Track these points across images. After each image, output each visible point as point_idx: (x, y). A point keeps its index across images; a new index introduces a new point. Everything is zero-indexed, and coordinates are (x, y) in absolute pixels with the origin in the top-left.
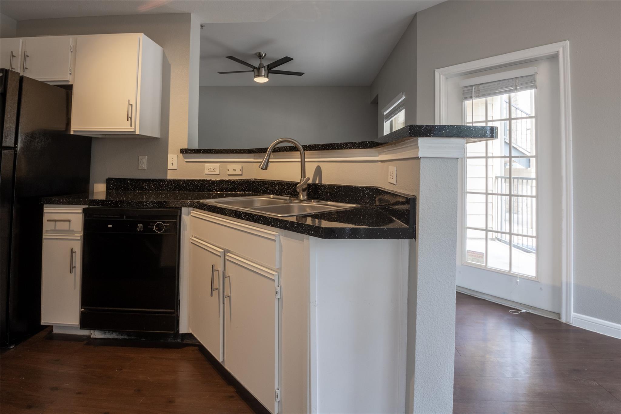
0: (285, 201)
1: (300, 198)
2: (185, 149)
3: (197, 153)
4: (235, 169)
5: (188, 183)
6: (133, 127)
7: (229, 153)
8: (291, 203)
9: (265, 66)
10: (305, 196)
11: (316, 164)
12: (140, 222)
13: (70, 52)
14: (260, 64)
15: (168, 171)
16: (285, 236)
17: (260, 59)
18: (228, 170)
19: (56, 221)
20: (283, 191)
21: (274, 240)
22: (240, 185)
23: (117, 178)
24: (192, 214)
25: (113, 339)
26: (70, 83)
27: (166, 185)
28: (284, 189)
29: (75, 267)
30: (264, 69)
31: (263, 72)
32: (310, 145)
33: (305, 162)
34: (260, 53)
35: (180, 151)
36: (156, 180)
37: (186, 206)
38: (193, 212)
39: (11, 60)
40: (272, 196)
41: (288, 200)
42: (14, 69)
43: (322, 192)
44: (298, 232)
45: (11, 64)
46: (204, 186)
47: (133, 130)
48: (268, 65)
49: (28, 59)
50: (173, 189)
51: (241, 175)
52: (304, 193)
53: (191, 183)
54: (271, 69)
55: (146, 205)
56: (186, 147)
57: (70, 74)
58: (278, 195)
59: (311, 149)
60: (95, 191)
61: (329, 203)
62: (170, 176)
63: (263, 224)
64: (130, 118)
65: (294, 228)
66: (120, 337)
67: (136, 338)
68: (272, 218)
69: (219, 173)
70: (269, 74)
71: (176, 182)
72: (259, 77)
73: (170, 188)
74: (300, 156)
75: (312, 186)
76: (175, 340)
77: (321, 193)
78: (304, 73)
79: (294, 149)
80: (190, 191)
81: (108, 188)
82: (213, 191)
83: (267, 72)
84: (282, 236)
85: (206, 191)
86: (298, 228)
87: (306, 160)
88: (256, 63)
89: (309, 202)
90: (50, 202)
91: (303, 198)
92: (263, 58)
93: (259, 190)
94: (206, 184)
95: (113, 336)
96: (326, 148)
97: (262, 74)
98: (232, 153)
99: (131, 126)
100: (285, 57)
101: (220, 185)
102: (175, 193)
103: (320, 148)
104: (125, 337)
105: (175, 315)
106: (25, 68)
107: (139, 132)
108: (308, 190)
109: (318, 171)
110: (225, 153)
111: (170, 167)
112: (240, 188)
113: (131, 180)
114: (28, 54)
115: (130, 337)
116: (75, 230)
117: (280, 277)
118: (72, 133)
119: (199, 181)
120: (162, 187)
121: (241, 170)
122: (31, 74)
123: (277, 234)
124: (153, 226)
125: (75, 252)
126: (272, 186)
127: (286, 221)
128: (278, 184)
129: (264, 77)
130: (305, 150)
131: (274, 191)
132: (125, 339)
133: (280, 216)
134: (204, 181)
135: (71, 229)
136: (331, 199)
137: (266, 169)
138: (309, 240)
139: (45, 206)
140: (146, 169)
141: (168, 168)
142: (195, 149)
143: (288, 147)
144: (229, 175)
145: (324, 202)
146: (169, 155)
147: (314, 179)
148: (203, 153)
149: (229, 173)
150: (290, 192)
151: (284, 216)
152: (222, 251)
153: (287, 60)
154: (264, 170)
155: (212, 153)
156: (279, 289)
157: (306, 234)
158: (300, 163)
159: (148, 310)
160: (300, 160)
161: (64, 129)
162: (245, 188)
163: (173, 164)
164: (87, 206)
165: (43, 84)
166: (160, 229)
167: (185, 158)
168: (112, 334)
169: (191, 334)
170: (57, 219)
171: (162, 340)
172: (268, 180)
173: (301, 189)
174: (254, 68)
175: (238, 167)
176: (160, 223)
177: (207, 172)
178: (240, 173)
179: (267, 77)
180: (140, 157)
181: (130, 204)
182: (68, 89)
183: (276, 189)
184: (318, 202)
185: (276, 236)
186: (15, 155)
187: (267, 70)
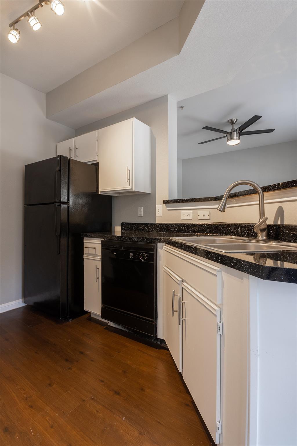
0: (243, 241)
1: (259, 238)
2: (166, 200)
3: (175, 203)
4: (204, 214)
5: (170, 226)
6: (131, 186)
7: (199, 201)
8: (250, 242)
9: (236, 130)
10: (264, 236)
11: (278, 205)
12: (132, 252)
13: (96, 141)
14: (232, 129)
15: (156, 217)
16: (227, 272)
17: (232, 125)
18: (199, 216)
19: (89, 248)
20: (244, 233)
21: (216, 276)
22: (209, 228)
23: (126, 223)
24: (164, 248)
25: (120, 329)
26: (97, 162)
27: (155, 227)
28: (245, 230)
29: (98, 278)
30: (235, 132)
31: (235, 135)
32: (270, 186)
33: (264, 204)
34: (232, 120)
35: (163, 201)
36: (149, 224)
37: (160, 242)
38: (165, 247)
39: (70, 152)
40: (234, 237)
41: (247, 240)
42: (72, 157)
43: (284, 233)
44: (237, 269)
45: (70, 155)
46: (181, 229)
47: (131, 188)
48: (239, 128)
49: (77, 150)
50: (160, 230)
51: (209, 219)
52: (263, 233)
53: (171, 226)
54: (242, 131)
55: (135, 240)
56: (167, 199)
57: (97, 155)
58: (240, 236)
59: (270, 189)
60: (115, 231)
61: (291, 244)
62: (158, 221)
63: (207, 259)
64: (128, 180)
65: (233, 264)
66: (123, 329)
67: (132, 332)
68: (214, 253)
69: (192, 218)
70: (241, 136)
71: (161, 225)
72: (231, 140)
73: (158, 230)
74: (258, 199)
75: (273, 227)
76: (156, 341)
77: (282, 234)
78: (275, 129)
79: (254, 192)
80: (171, 232)
81: (122, 229)
82: (187, 233)
83: (238, 134)
84: (224, 271)
85: (182, 233)
86: (237, 264)
87: (265, 202)
88: (229, 129)
89: (268, 242)
90: (88, 236)
91: (262, 238)
92: (234, 124)
93: (224, 232)
94: (182, 227)
95: (120, 327)
96: (288, 186)
97: (233, 136)
98: (201, 201)
99: (130, 185)
100: (254, 116)
101: (192, 228)
102: (161, 233)
103: (280, 187)
104: (127, 330)
105: (154, 323)
106: (76, 156)
107: (135, 189)
108: (267, 231)
109: (280, 212)
110: (195, 202)
111: (157, 214)
112: (208, 230)
113: (134, 224)
114: (77, 147)
115: (129, 331)
116: (98, 254)
117: (222, 313)
118: (100, 193)
119: (177, 224)
120: (152, 229)
121: (210, 215)
122: (80, 159)
123: (219, 269)
124: (139, 255)
125: (98, 268)
126: (234, 228)
127: (226, 256)
128: (240, 226)
129: (236, 139)
130: (263, 191)
131: (237, 232)
132: (126, 331)
133: (224, 252)
134: (180, 224)
135: (96, 253)
136: (294, 240)
137: (224, 210)
138: (249, 279)
139: (84, 238)
140: (143, 216)
141: (156, 215)
142: (173, 200)
143: (248, 190)
144: (199, 220)
145: (285, 243)
146: (156, 206)
147: (276, 220)
148: (179, 202)
149: (200, 218)
150: (251, 233)
151: (227, 252)
152: (181, 280)
153: (256, 118)
154: (221, 211)
155: (185, 202)
156: (220, 325)
157: (245, 272)
158: (259, 205)
159: (137, 315)
160: (258, 202)
161: (95, 191)
162: (212, 230)
163: (159, 212)
164: (103, 239)
165: (85, 164)
166: (143, 258)
167: (167, 207)
168: (119, 326)
169: (164, 340)
170: (89, 246)
171: (148, 339)
172: (232, 223)
173: (259, 229)
174: (227, 133)
175: (206, 213)
176: (144, 253)
177: (182, 217)
178: (209, 218)
179: (239, 139)
180: (139, 208)
181: (125, 238)
182: (96, 165)
183: (238, 231)
184: (279, 242)
185: (217, 272)
186: (68, 207)
187: (239, 132)
